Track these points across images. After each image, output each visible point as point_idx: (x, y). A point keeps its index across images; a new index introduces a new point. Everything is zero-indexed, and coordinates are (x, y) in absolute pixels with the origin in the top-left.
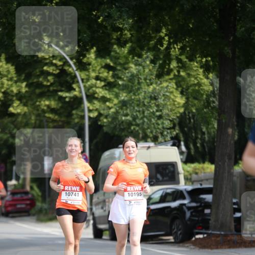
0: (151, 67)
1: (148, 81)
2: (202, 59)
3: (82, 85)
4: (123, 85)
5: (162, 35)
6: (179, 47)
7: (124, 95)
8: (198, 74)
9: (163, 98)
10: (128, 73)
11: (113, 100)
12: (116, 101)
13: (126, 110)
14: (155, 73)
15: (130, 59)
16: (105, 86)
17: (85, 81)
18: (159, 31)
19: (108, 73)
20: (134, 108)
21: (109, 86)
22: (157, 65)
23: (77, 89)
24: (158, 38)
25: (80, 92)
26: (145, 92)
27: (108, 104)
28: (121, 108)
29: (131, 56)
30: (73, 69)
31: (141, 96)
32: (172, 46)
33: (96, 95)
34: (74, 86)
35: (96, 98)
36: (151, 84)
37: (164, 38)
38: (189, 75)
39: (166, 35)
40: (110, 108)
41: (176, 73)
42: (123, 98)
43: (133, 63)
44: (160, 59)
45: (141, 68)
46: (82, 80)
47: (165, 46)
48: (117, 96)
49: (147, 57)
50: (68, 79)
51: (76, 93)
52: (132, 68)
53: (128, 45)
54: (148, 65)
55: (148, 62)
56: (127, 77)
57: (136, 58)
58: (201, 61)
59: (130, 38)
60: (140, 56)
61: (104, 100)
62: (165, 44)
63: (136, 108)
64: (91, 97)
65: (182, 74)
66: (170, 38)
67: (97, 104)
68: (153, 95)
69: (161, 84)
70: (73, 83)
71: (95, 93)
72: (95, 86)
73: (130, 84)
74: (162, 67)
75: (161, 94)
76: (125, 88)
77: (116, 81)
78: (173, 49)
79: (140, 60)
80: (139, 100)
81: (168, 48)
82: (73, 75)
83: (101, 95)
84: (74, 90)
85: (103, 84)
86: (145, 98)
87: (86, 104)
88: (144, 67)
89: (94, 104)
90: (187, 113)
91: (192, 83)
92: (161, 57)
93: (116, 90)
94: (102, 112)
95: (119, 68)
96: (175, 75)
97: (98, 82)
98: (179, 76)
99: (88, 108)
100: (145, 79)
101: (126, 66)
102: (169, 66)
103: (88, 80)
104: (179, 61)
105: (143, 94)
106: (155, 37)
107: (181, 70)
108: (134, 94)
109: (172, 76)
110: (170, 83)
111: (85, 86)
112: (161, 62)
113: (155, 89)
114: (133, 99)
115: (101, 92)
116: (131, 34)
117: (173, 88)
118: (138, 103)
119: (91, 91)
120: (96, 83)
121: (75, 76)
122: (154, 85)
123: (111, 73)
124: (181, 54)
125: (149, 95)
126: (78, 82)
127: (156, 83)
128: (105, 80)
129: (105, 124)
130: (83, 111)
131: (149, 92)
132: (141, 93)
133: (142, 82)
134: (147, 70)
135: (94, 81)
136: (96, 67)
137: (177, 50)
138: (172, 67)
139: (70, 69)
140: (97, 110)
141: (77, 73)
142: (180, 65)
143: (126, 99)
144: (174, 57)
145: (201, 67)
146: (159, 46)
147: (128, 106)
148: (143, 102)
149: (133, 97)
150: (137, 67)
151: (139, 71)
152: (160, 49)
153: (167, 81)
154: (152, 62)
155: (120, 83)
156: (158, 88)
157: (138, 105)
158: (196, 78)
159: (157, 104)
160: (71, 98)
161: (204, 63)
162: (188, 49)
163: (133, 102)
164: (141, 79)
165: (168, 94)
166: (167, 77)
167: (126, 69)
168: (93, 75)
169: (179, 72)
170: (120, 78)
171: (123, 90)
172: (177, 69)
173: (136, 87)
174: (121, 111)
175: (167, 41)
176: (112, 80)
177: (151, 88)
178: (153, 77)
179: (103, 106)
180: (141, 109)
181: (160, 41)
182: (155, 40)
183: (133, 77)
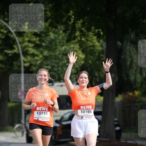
0: (63, 35)
1: (61, 44)
2: (95, 29)
3: (19, 46)
4: (45, 46)
5: (70, 14)
6: (81, 22)
7: (47, 52)
8: (93, 40)
10: (49, 38)
11: (39, 56)
12: (41, 56)
13: (47, 61)
14: (66, 38)
15: (50, 30)
17: (21, 43)
18: (68, 12)
19: (36, 38)
20: (52, 61)
21: (37, 46)
22: (67, 34)
23: (16, 48)
24: (67, 16)
25: (18, 50)
26: (59, 51)
27: (36, 58)
28: (44, 60)
29: (50, 28)
30: (14, 36)
31: (57, 53)
32: (76, 22)
33: (28, 53)
34: (15, 46)
35: (29, 54)
36: (63, 45)
37: (71, 17)
38: (87, 40)
39: (73, 15)
40: (37, 61)
43: (52, 32)
44: (69, 30)
45: (57, 35)
46: (20, 42)
47: (72, 22)
48: (42, 53)
49: (61, 29)
50: (11, 42)
51: (16, 51)
53: (49, 21)
54: (61, 34)
55: (61, 32)
56: (48, 41)
57: (54, 29)
58: (95, 32)
59: (50, 17)
60: (56, 28)
61: (33, 55)
62: (72, 20)
63: (54, 61)
64: (25, 54)
65: (83, 39)
66: (75, 16)
67: (29, 58)
68: (64, 53)
69: (70, 45)
70: (14, 44)
71: (28, 51)
72: (28, 46)
73: (50, 45)
74: (70, 35)
76: (47, 48)
77: (41, 44)
78: (77, 24)
79: (56, 30)
80: (56, 56)
81: (74, 23)
82: (14, 39)
83: (31, 52)
84: (14, 49)
85: (33, 45)
86: (59, 54)
87: (22, 58)
88: (59, 35)
89: (27, 58)
90: (86, 64)
91: (89, 45)
92: (70, 28)
93: (41, 49)
94: (32, 63)
95: (43, 35)
96: (78, 40)
97: (30, 44)
98: (81, 41)
99: (24, 60)
100: (60, 42)
101: (48, 34)
102: (75, 34)
103: (23, 42)
104: (81, 31)
106: (66, 16)
107: (82, 37)
108: (53, 52)
109: (76, 41)
110: (75, 45)
111: (21, 47)
112: (69, 32)
113: (65, 49)
115: (32, 51)
116: (51, 14)
117: (77, 48)
119: (25, 50)
120: (28, 45)
121: (15, 40)
122: (65, 47)
123: (38, 38)
124: (82, 27)
126: (17, 44)
127: (67, 45)
128: (34, 43)
130: (20, 62)
131: (62, 51)
132: (57, 51)
133: (57, 44)
134: (61, 37)
135: (27, 43)
136: (28, 35)
137: (80, 24)
139: (12, 36)
140: (29, 62)
141: (17, 38)
142: (82, 34)
143: (48, 55)
144: (78, 29)
145: (95, 35)
146: (68, 22)
147: (49, 59)
148: (58, 57)
149: (52, 54)
150: (55, 35)
151: (55, 38)
152: (69, 24)
153: (73, 44)
154: (64, 31)
155: (44, 44)
156: (67, 48)
157: (55, 59)
158: (92, 42)
159: (67, 58)
160: (12, 54)
161: (96, 32)
162: (86, 24)
163: (52, 57)
164: (56, 42)
166: (73, 41)
167: (47, 36)
168: (27, 39)
169: (81, 38)
170: (44, 42)
171: (45, 49)
172: (80, 36)
173: (54, 48)
174: (44, 62)
175: (73, 18)
176: (38, 42)
177: (63, 48)
178: (64, 41)
179: (33, 59)
180: (57, 61)
181: (69, 18)
182: (66, 18)
183: (52, 41)
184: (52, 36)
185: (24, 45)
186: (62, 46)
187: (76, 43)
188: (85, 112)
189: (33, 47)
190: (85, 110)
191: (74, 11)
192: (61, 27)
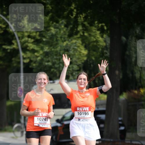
0: (65, 30)
1: (63, 39)
2: (99, 24)
3: (18, 41)
4: (46, 41)
5: (72, 8)
6: (83, 16)
7: (47, 48)
8: (96, 35)
9: (73, 50)
10: (49, 33)
11: (39, 52)
12: (41, 52)
13: (48, 58)
14: (67, 33)
15: (50, 24)
16: (34, 42)
17: (21, 38)
18: (70, 5)
19: (36, 33)
20: (53, 57)
21: (37, 42)
22: (69, 28)
23: (15, 44)
24: (69, 10)
25: (18, 45)
26: (61, 46)
27: (36, 54)
28: (45, 56)
29: (51, 22)
31: (59, 49)
32: (79, 16)
33: (28, 48)
34: (14, 42)
35: (28, 50)
36: (65, 41)
37: (73, 10)
38: (90, 35)
39: (75, 8)
40: (37, 57)
41: (82, 34)
42: (46, 50)
43: (52, 26)
44: (71, 24)
45: (58, 30)
46: (19, 38)
47: (74, 16)
48: (42, 48)
50: (9, 37)
51: (15, 46)
52: (52, 30)
53: (50, 14)
54: (63, 29)
55: (63, 26)
56: (49, 36)
57: (54, 23)
58: (98, 26)
59: (51, 10)
60: (57, 22)
61: (33, 51)
62: (74, 14)
63: (55, 57)
64: (25, 49)
65: (86, 34)
66: (77, 10)
67: (29, 54)
68: (66, 48)
69: (71, 40)
70: (13, 39)
71: (27, 46)
72: (27, 42)
73: (51, 41)
74: (72, 29)
75: (71, 48)
76: (47, 43)
77: (41, 39)
78: (79, 18)
79: (57, 24)
80: (57, 52)
81: (76, 17)
82: (12, 34)
83: (31, 48)
84: (13, 44)
85: (33, 40)
86: (60, 50)
87: (22, 54)
88: (60, 30)
89: (27, 54)
90: (88, 60)
91: (92, 40)
92: (72, 22)
93: (41, 45)
94: (32, 59)
96: (81, 35)
97: (30, 39)
98: (84, 35)
99: (23, 56)
100: (61, 38)
101: (48, 29)
102: (77, 29)
103: (23, 37)
104: (84, 26)
105: (59, 48)
107: (85, 32)
108: (54, 48)
109: (79, 36)
110: (77, 40)
111: (20, 42)
112: (71, 26)
113: (67, 44)
114: (53, 51)
115: (32, 46)
116: (52, 7)
117: (80, 44)
118: (56, 53)
119: (25, 45)
120: (28, 40)
121: (14, 35)
122: (67, 42)
124: (85, 21)
125: (63, 48)
126: (16, 39)
127: (68, 40)
128: (34, 38)
129: (34, 68)
130: (19, 58)
131: (64, 47)
132: (58, 47)
133: (59, 40)
134: (62, 32)
135: (26, 39)
137: (82, 18)
138: (79, 29)
139: (11, 30)
140: (28, 58)
141: (16, 33)
142: (84, 28)
143: (48, 50)
144: (80, 23)
145: (98, 30)
146: (70, 15)
147: (50, 55)
148: (60, 53)
149: (53, 50)
150: (56, 30)
151: (57, 32)
152: (71, 17)
153: (75, 39)
154: (66, 26)
155: (44, 40)
156: (69, 43)
157: (56, 55)
158: (95, 37)
159: (69, 54)
160: (11, 50)
161: (100, 27)
162: (89, 18)
163: (53, 53)
164: (57, 37)
165: (76, 48)
166: (75, 37)
167: (48, 31)
168: (26, 34)
169: (83, 33)
170: (44, 37)
172: (82, 31)
173: (55, 43)
174: (45, 59)
175: (75, 12)
176: (38, 38)
177: (65, 44)
178: (66, 36)
179: (33, 55)
180: (58, 58)
181: (71, 12)
182: (68, 12)
183: (53, 36)
184: (53, 30)
185: (23, 40)
186: (63, 42)
187: (78, 38)
188: (82, 114)
189: (33, 43)
190: (82, 112)
191: (76, 5)
192: (63, 22)
